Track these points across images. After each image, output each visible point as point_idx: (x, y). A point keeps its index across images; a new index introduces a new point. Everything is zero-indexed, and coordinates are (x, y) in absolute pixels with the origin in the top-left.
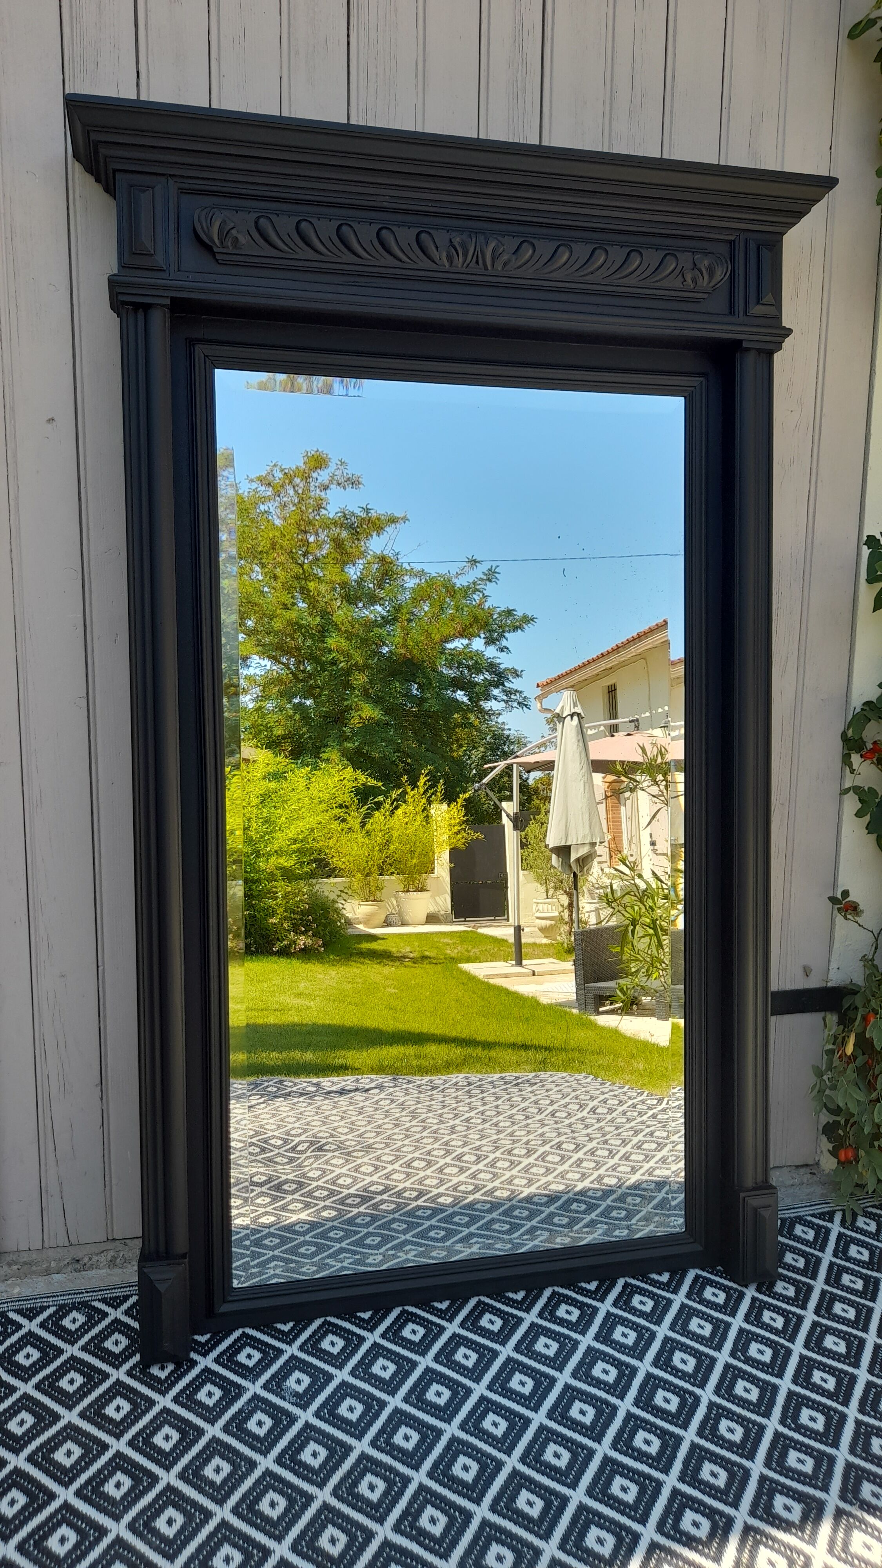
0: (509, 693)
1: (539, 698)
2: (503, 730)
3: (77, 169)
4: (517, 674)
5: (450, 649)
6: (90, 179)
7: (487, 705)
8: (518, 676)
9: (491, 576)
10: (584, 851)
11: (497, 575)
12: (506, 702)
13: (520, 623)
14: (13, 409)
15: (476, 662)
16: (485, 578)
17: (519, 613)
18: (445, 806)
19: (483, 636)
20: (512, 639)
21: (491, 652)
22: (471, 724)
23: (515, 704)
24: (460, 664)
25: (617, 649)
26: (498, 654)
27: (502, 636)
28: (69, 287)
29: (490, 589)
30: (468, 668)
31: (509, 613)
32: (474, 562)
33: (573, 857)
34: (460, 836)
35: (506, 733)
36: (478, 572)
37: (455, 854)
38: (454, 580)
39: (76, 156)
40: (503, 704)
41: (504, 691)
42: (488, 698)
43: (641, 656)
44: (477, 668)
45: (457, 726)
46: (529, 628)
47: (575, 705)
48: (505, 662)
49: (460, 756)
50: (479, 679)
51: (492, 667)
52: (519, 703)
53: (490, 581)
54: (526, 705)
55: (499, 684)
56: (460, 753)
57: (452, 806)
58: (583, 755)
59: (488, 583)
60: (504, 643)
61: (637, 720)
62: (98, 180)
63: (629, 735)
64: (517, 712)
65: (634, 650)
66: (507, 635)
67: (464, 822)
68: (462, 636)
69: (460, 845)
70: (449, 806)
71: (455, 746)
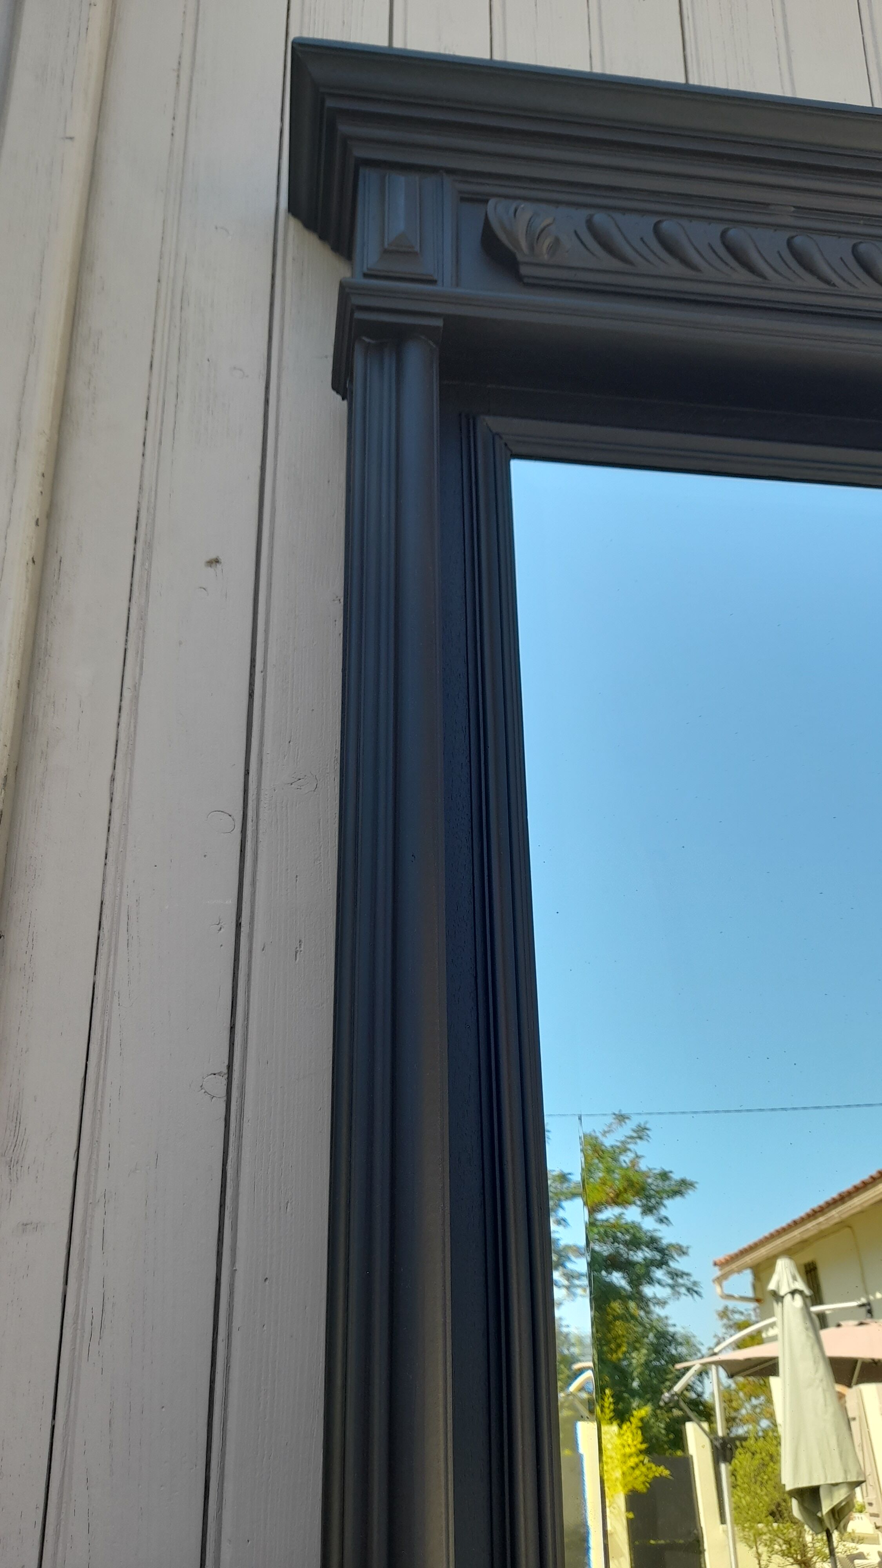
0: (675, 1275)
1: (719, 1280)
2: (667, 1325)
3: (293, 228)
4: (682, 1251)
5: (603, 1221)
6: (311, 240)
7: (648, 1291)
8: (684, 1253)
9: (641, 1133)
10: (840, 1495)
11: (648, 1132)
12: (672, 1287)
13: (681, 1188)
14: (149, 545)
15: (634, 1235)
16: (635, 1135)
17: (676, 1176)
18: (615, 1428)
19: (639, 1203)
20: (671, 1207)
21: (648, 1224)
22: (633, 1317)
23: (683, 1290)
24: (615, 1240)
25: (814, 1214)
26: (658, 1226)
27: (660, 1203)
28: (264, 372)
29: (639, 1147)
30: (626, 1243)
31: (664, 1176)
32: (621, 1118)
33: (826, 1507)
34: (637, 1472)
35: (671, 1329)
36: (627, 1130)
37: (634, 1500)
38: (602, 1139)
39: (293, 209)
40: (668, 1291)
41: (669, 1273)
42: (651, 1281)
43: (844, 1224)
44: (635, 1243)
45: (616, 1318)
46: (690, 1194)
47: (794, 1279)
48: (667, 1236)
49: (619, 1360)
50: (639, 1256)
51: (653, 1242)
52: (688, 1290)
53: (640, 1138)
54: (696, 1292)
55: (661, 1264)
56: (621, 1356)
57: (625, 1427)
58: (817, 1350)
59: (638, 1141)
60: (663, 1212)
61: (869, 1304)
62: (323, 237)
63: (861, 1324)
64: (686, 1300)
65: (836, 1214)
66: (666, 1202)
67: (641, 1452)
68: (617, 1204)
69: (641, 1488)
70: (620, 1426)
71: (613, 1346)
